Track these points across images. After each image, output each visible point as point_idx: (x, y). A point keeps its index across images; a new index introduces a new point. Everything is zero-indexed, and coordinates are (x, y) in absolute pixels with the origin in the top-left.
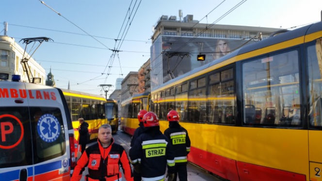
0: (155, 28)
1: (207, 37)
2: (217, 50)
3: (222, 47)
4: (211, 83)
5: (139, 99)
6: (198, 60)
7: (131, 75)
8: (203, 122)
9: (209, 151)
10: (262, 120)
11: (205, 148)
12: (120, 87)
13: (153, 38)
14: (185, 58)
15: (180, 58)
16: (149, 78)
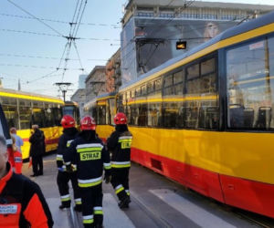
0: (126, 8)
1: (192, 19)
2: (205, 35)
3: (211, 32)
4: (189, 77)
5: (105, 100)
6: (178, 48)
7: (97, 70)
8: (180, 128)
9: (188, 163)
10: (254, 123)
11: (182, 160)
12: (84, 86)
13: (123, 21)
14: (161, 46)
15: (154, 47)
16: (119, 74)
